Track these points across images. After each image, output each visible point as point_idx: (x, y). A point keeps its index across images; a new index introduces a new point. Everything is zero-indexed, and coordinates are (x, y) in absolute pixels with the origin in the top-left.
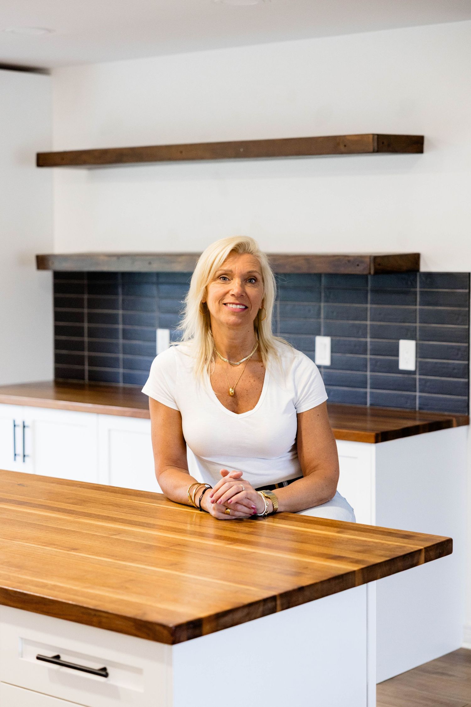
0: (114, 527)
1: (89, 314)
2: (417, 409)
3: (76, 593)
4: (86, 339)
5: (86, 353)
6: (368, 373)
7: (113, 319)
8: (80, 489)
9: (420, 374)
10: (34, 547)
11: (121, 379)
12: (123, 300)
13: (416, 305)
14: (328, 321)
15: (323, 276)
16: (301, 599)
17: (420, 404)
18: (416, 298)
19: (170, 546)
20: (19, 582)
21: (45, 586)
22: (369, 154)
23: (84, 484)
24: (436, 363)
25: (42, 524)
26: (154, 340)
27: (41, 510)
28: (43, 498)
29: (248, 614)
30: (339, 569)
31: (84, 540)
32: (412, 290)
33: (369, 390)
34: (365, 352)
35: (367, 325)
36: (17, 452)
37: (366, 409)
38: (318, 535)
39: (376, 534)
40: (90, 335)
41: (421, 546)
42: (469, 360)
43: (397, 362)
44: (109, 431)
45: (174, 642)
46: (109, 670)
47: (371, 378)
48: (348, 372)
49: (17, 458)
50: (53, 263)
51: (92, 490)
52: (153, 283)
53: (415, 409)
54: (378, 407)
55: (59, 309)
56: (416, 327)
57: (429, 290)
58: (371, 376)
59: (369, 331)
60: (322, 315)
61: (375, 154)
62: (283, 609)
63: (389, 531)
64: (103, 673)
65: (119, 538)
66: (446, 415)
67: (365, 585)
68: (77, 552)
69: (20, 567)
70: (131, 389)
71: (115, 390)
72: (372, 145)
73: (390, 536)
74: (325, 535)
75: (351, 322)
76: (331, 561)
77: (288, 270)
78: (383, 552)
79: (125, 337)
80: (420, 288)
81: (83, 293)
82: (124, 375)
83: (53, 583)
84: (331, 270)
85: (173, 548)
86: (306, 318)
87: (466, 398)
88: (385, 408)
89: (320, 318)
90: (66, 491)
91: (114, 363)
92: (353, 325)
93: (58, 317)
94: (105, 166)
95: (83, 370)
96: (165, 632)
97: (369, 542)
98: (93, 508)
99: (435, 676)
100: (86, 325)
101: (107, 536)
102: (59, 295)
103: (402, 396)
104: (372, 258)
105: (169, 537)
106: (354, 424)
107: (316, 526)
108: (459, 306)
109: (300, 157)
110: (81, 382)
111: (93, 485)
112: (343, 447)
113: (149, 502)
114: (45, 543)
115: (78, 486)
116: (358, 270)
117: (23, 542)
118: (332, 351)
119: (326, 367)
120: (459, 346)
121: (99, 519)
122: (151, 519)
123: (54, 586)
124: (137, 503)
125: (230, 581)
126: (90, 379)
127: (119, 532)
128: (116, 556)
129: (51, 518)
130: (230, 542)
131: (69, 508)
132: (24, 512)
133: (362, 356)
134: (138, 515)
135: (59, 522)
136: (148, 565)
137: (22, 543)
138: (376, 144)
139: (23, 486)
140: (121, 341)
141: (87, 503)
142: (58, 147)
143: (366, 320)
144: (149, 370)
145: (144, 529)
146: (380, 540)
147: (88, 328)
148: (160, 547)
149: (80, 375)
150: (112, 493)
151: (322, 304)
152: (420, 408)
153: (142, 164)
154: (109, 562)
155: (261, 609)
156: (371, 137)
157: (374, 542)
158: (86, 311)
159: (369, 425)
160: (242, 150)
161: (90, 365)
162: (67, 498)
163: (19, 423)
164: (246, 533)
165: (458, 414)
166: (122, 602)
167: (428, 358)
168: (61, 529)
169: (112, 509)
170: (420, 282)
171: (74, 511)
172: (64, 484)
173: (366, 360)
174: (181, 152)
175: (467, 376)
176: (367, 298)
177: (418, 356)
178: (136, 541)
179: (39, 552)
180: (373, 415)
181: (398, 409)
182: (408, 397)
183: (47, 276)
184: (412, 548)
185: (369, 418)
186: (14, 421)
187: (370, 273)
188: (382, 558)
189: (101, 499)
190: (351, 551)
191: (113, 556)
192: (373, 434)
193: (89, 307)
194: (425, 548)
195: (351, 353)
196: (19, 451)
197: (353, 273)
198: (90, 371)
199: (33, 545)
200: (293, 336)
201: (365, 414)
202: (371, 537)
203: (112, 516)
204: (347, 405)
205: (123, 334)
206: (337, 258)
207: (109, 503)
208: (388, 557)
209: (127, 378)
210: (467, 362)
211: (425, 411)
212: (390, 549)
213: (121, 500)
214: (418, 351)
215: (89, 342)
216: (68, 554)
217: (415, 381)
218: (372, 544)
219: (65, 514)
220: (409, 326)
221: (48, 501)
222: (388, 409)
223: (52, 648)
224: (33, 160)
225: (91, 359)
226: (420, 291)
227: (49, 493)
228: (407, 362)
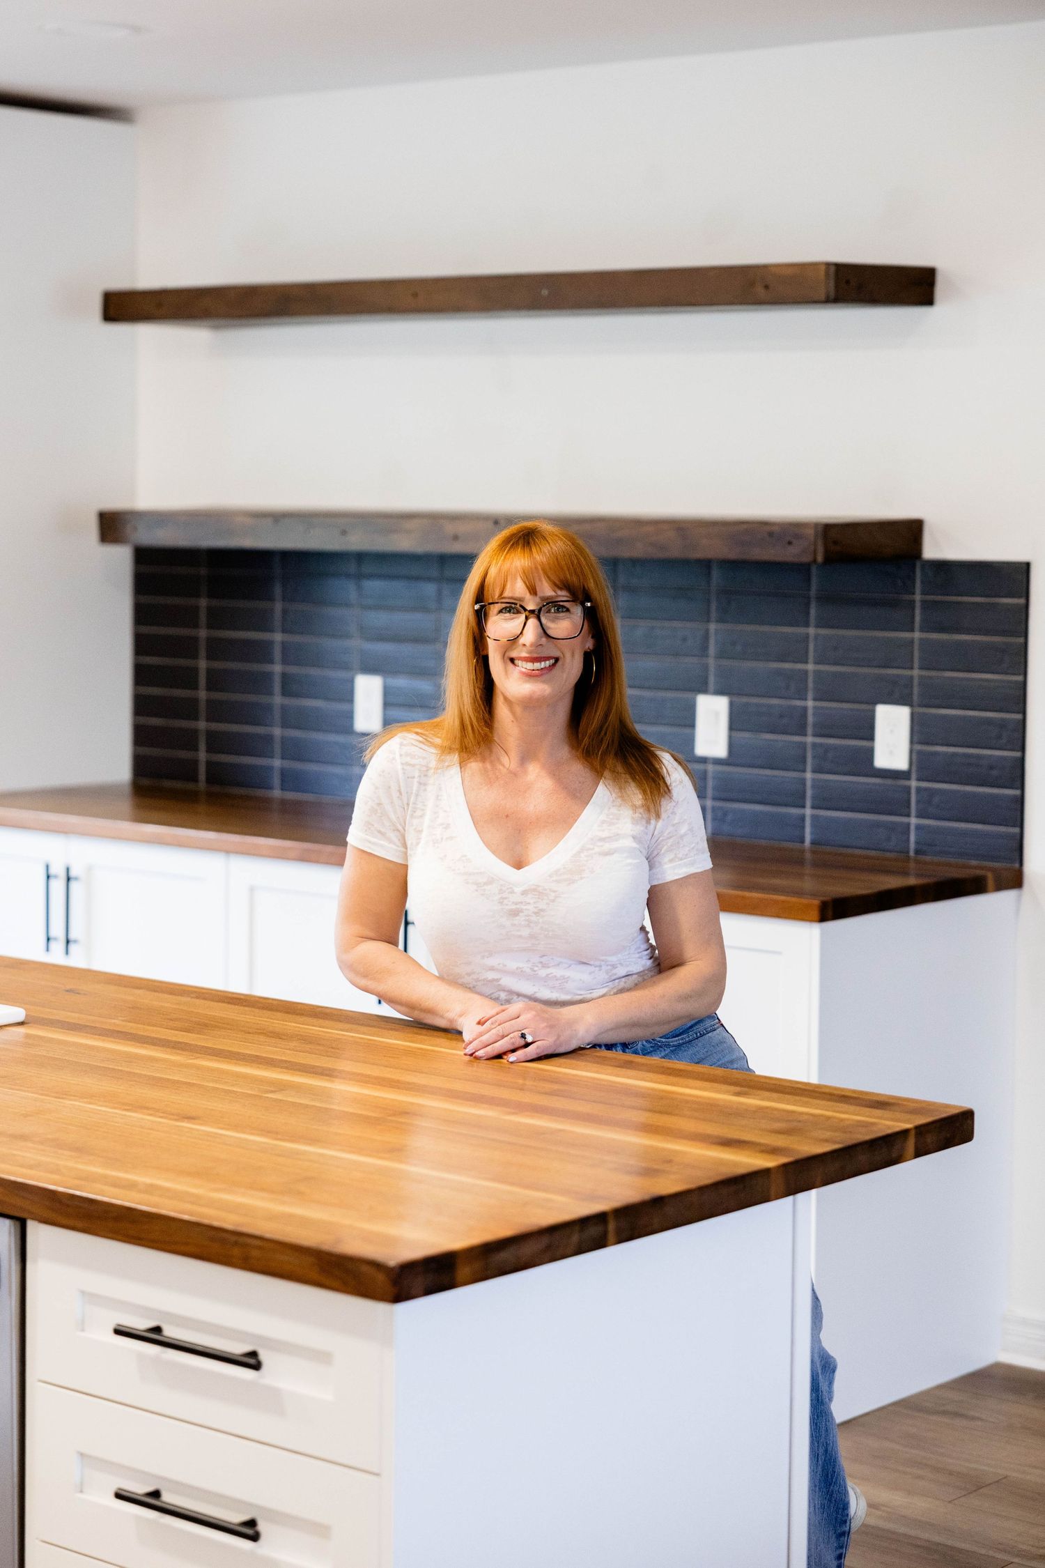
0: (271, 1078)
1: (210, 640)
2: (912, 853)
3: (196, 1200)
4: (202, 694)
5: (202, 725)
6: (809, 775)
7: (261, 652)
9: (919, 779)
10: (104, 1111)
11: (276, 781)
12: (285, 612)
13: (913, 630)
14: (725, 662)
15: (715, 564)
16: (657, 1221)
17: (917, 843)
18: (913, 617)
19: (389, 1116)
21: (132, 1186)
22: (816, 306)
24: (954, 755)
25: (120, 1068)
26: (348, 697)
27: (117, 1040)
28: (120, 1018)
29: (548, 1247)
30: (736, 1164)
31: (208, 1101)
32: (907, 597)
33: (808, 811)
34: (802, 730)
35: (806, 673)
36: (53, 934)
37: (803, 851)
38: (694, 1099)
40: (210, 688)
41: (908, 1121)
42: (1023, 748)
43: (870, 753)
44: (252, 890)
45: (397, 1299)
46: (264, 1356)
47: (813, 787)
48: (768, 772)
49: (53, 945)
50: (135, 529)
52: (348, 576)
53: (908, 852)
54: (828, 849)
55: (145, 630)
56: (911, 677)
57: (939, 598)
58: (813, 780)
59: (811, 685)
60: (712, 650)
61: (830, 305)
62: (620, 1241)
63: (843, 1093)
64: (251, 1361)
65: (281, 1098)
66: (974, 866)
67: (790, 1198)
68: (194, 1124)
69: (80, 1150)
70: (297, 803)
71: (264, 805)
72: (825, 286)
74: (709, 1098)
75: (774, 665)
76: (721, 1148)
77: (639, 551)
78: (828, 1134)
79: (285, 693)
80: (923, 593)
81: (198, 596)
82: (284, 773)
83: (148, 1180)
84: (733, 555)
85: (393, 1118)
86: (676, 655)
87: (1017, 830)
88: (843, 851)
89: (707, 656)
90: (167, 1005)
91: (262, 746)
92: (779, 673)
93: (142, 645)
94: (247, 321)
95: (196, 762)
96: (381, 1277)
97: (801, 1113)
98: (224, 1038)
99: (938, 1418)
100: (203, 664)
101: (257, 1093)
102: (146, 599)
103: (878, 825)
104: (820, 530)
105: (386, 1099)
106: (777, 881)
108: (1004, 633)
109: (669, 309)
110: (191, 786)
111: (222, 994)
112: (734, 927)
113: (341, 1030)
114: (127, 1104)
115: (192, 995)
116: (793, 553)
117: (85, 1103)
118: (732, 727)
119: (717, 761)
120: (1003, 720)
121: (238, 1062)
123: (152, 1185)
125: (512, 1184)
126: (211, 779)
127: (282, 1087)
128: (277, 1133)
130: (513, 1111)
131: (174, 1039)
132: (81, 1045)
133: (796, 739)
134: (320, 1055)
135: (154, 1065)
137: (81, 1104)
138: (832, 284)
139: (78, 993)
140: (278, 700)
141: (213, 1030)
142: (149, 278)
143: (807, 662)
146: (821, 1109)
147: (209, 671)
148: (367, 1117)
149: (187, 772)
150: (265, 1011)
151: (713, 627)
152: (917, 852)
153: (328, 318)
155: (575, 1238)
156: (823, 268)
157: (811, 1115)
158: (203, 633)
159: (808, 884)
160: (546, 292)
161: (210, 750)
162: (171, 1020)
163: (58, 869)
164: (546, 1093)
165: (997, 865)
166: (290, 1217)
167: (937, 744)
168: (161, 1079)
169: (266, 1042)
170: (922, 582)
171: (185, 1043)
172: (163, 992)
173: (803, 746)
174: (415, 295)
175: (1018, 783)
176: (808, 613)
177: (915, 738)
178: (318, 1104)
179: (117, 1123)
180: (815, 865)
181: (873, 853)
182: (892, 827)
183: (121, 558)
184: (889, 1127)
185: (808, 870)
186: (47, 867)
187: (815, 561)
188: (826, 1144)
189: (243, 1021)
190: (763, 1130)
191: (269, 1132)
192: (816, 902)
193: (209, 627)
194: (917, 1128)
195: (772, 732)
196: (58, 930)
197: (779, 559)
198: (209, 764)
199: (103, 1109)
200: (648, 694)
201: (800, 862)
202: (805, 1104)
203: (264, 1055)
204: (763, 842)
205: (283, 687)
206: (745, 526)
207: (258, 1029)
208: (839, 1143)
209: (291, 780)
210: (1019, 754)
211: (928, 858)
212: (844, 1128)
213: (283, 1024)
214: (916, 728)
215: (209, 702)
216: (178, 1126)
217: (909, 793)
218: (806, 1117)
219: (168, 1050)
220: (898, 676)
221: (131, 1024)
222: (850, 851)
223: (146, 1311)
224: (96, 306)
225: (212, 737)
226: (921, 601)
227: (133, 1008)
228: (891, 753)
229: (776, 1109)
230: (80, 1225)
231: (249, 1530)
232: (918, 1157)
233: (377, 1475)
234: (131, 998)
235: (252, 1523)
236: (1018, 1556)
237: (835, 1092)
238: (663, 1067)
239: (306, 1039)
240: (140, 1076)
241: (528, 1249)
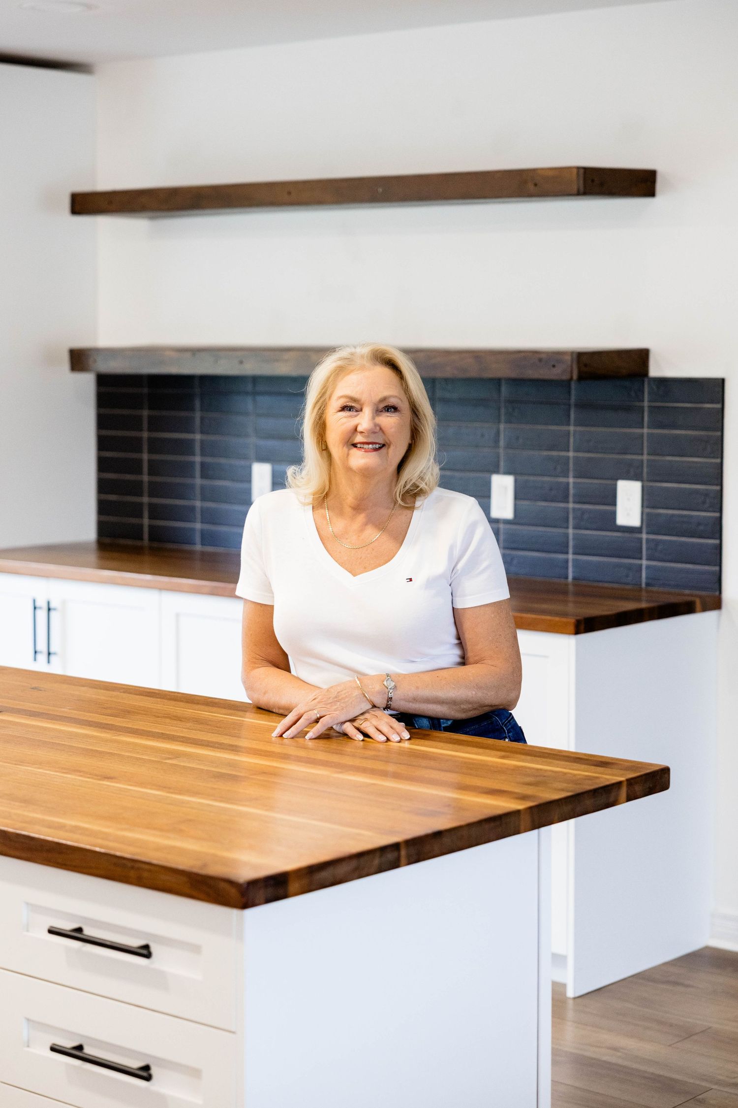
0: (170, 749)
1: (150, 440)
2: (643, 585)
3: (106, 836)
4: (146, 478)
5: (145, 500)
6: (571, 531)
7: (186, 447)
8: (125, 695)
9: (648, 533)
10: (49, 774)
11: (198, 539)
12: (202, 419)
13: (643, 427)
14: (511, 452)
15: (503, 383)
16: (436, 849)
17: (647, 578)
18: (643, 418)
19: (252, 775)
20: (25, 822)
21: (61, 827)
22: (570, 197)
23: (131, 687)
24: (673, 515)
25: (63, 743)
26: (248, 479)
28: (68, 707)
29: (356, 869)
30: (496, 807)
31: (123, 766)
32: (637, 404)
33: (571, 557)
34: (566, 499)
35: (568, 458)
36: (38, 648)
37: (567, 585)
38: (471, 761)
39: (557, 760)
40: (151, 472)
41: (621, 776)
42: (720, 510)
43: (614, 514)
44: (178, 615)
45: (245, 906)
46: (154, 949)
47: (574, 539)
48: (542, 529)
49: (39, 656)
50: (95, 361)
51: (142, 697)
52: (247, 393)
53: (641, 585)
54: (584, 583)
55: (105, 433)
56: (642, 461)
57: (662, 404)
58: (574, 535)
59: (571, 467)
60: (502, 443)
61: (580, 197)
62: (410, 863)
64: (145, 952)
65: (176, 763)
66: (687, 594)
67: (535, 832)
68: (112, 782)
69: (27, 802)
70: (213, 554)
71: (189, 556)
72: (577, 184)
73: (577, 762)
74: (481, 760)
75: (545, 453)
76: (485, 796)
77: (448, 372)
78: (564, 785)
79: (204, 476)
80: (649, 401)
81: (142, 408)
82: (203, 533)
83: (73, 823)
84: (513, 375)
85: (254, 777)
86: (477, 446)
87: (717, 568)
88: (596, 584)
89: (499, 447)
90: (103, 698)
91: (187, 514)
92: (550, 458)
93: (103, 443)
94: (172, 213)
95: (141, 526)
96: (233, 891)
97: (546, 771)
98: (140, 721)
99: (664, 986)
100: (145, 456)
101: (159, 760)
102: (104, 411)
103: (620, 566)
104: (575, 356)
106: (545, 606)
107: (469, 749)
108: (707, 428)
109: (468, 201)
110: (138, 543)
112: (528, 640)
114: (65, 769)
115: (121, 691)
116: (556, 373)
117: (35, 768)
118: (517, 497)
119: (507, 522)
120: (706, 490)
121: (148, 738)
122: (227, 737)
124: (207, 715)
125: (334, 823)
126: (151, 539)
127: (177, 755)
128: (170, 788)
129: (77, 735)
130: (340, 770)
132: (38, 727)
133: (562, 505)
135: (88, 740)
136: (216, 800)
137: (32, 769)
138: (581, 182)
139: (39, 690)
140: (198, 481)
141: (133, 715)
142: (105, 183)
143: (568, 451)
144: (243, 526)
145: (214, 751)
146: (561, 768)
147: (149, 461)
149: (136, 532)
150: (171, 701)
151: (502, 426)
152: (647, 584)
153: (228, 210)
154: (158, 795)
155: (376, 862)
156: (575, 171)
157: (553, 771)
158: (145, 435)
159: (571, 608)
160: (381, 190)
161: (151, 517)
162: (104, 708)
163: (42, 603)
165: (703, 593)
166: (172, 849)
167: (661, 507)
168: (92, 750)
169: (170, 723)
170: (649, 393)
171: (112, 725)
173: (567, 510)
174: (289, 193)
175: (718, 535)
176: (569, 416)
177: (645, 505)
178: (201, 767)
179: (56, 782)
180: (577, 594)
181: (616, 586)
182: (629, 567)
183: (87, 382)
184: (608, 780)
185: (571, 598)
186: (34, 601)
187: (572, 378)
188: (562, 792)
189: (155, 709)
190: (517, 783)
191: (165, 787)
192: (572, 620)
193: (150, 430)
194: (628, 780)
195: (546, 500)
196: (42, 646)
197: (546, 377)
198: (151, 527)
199: (48, 772)
200: (457, 474)
201: (565, 593)
202: (549, 764)
203: (168, 733)
204: (539, 579)
205: (202, 471)
206: (522, 354)
207: (165, 714)
208: (571, 791)
209: (208, 538)
210: (717, 515)
211: (655, 589)
212: (576, 781)
213: (184, 711)
214: (645, 497)
215: (150, 483)
216: (99, 784)
217: (641, 543)
218: (550, 773)
219: (100, 730)
220: (633, 460)
221: (76, 712)
222: (600, 584)
223: (72, 917)
224: (66, 203)
225: (153, 508)
226: (649, 407)
227: (78, 700)
228: (628, 515)
229: (529, 768)
230: (24, 855)
231: (144, 1073)
232: (629, 801)
233: (233, 1033)
234: (77, 693)
235: (147, 1068)
236: (716, 1084)
237: (572, 755)
238: (451, 739)
239: (198, 721)
240: (78, 748)
241: (342, 870)
